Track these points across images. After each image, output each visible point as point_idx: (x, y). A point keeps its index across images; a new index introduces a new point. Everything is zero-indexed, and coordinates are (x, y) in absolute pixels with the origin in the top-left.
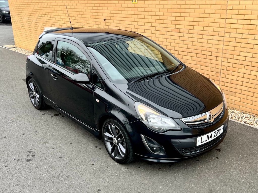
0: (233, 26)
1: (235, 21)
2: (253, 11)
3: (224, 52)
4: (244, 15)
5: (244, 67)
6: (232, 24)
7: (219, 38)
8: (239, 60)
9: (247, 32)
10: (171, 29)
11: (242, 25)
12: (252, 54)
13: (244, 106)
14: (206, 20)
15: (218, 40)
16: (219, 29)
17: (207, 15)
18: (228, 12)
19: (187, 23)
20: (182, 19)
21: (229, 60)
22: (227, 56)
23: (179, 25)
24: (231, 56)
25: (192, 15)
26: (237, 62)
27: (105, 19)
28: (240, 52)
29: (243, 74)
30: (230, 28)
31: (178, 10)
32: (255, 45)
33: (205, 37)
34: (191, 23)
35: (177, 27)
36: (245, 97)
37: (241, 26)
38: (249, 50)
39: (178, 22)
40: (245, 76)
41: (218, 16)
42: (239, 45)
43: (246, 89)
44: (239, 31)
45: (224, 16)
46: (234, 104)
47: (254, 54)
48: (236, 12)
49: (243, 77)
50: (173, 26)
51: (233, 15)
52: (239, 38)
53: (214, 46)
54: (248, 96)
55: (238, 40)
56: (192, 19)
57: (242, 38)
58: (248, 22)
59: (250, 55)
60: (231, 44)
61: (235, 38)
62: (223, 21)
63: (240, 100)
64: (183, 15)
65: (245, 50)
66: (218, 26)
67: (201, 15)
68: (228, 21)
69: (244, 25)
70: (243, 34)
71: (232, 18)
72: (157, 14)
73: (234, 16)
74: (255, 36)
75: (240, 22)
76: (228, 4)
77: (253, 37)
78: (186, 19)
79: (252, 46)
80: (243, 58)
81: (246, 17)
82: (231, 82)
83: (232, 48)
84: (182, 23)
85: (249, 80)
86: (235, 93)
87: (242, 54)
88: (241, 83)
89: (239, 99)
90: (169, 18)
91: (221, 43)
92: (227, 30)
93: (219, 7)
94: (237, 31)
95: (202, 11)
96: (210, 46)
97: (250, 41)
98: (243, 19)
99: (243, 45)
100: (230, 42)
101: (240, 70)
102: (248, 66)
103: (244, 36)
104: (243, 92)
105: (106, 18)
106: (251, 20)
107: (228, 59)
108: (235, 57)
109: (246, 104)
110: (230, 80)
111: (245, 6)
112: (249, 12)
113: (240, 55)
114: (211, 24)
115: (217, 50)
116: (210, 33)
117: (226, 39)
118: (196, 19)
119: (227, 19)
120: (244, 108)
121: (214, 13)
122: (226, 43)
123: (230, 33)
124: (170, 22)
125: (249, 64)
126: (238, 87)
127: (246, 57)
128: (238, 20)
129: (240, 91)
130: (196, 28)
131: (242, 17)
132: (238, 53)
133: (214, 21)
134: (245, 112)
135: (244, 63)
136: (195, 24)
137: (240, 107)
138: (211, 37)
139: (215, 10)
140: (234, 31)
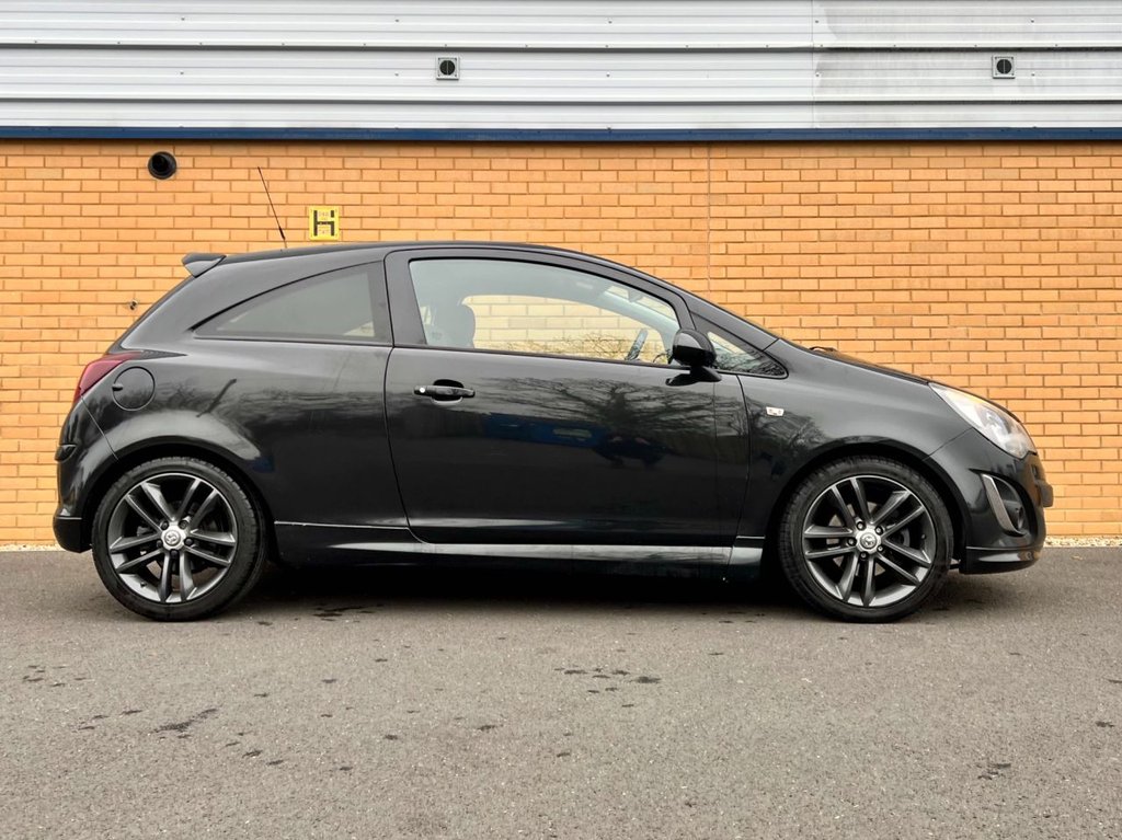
1: (739, 284)
4: (761, 268)
6: (729, 293)
9: (776, 309)
18: (714, 260)
27: (131, 300)
37: (757, 297)
45: (704, 273)
48: (740, 260)
51: (728, 268)
58: (776, 284)
68: (716, 284)
69: (765, 292)
70: (766, 317)
71: (728, 277)
73: (732, 272)
74: (801, 320)
75: (752, 284)
76: (710, 241)
81: (769, 272)
93: (685, 248)
94: (748, 309)
98: (761, 278)
106: (785, 280)
112: (776, 260)
119: (713, 280)
121: (670, 264)
128: (746, 280)
131: (757, 272)
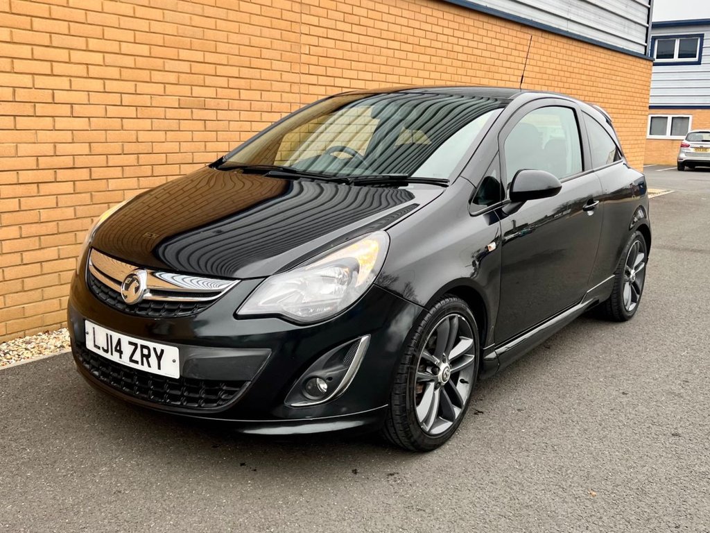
23: (202, 86)
39: (198, 79)
56: (234, 71)
78: (221, 71)
84: (209, 80)
90: (170, 65)
124: (172, 78)
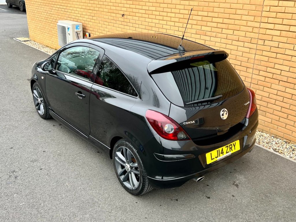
0: (268, 32)
1: (271, 26)
2: (294, 14)
3: (256, 62)
4: (282, 19)
5: (278, 82)
6: (267, 30)
7: (251, 46)
8: (272, 74)
9: (284, 40)
10: (196, 31)
11: (280, 31)
12: (289, 67)
13: (275, 129)
14: (237, 22)
15: (250, 48)
16: (252, 35)
17: (239, 17)
18: (264, 14)
19: (215, 25)
20: (209, 19)
21: (262, 73)
22: (259, 67)
23: (206, 26)
24: (264, 68)
25: (221, 15)
26: (270, 75)
27: (123, 14)
28: (275, 64)
29: (277, 91)
30: (265, 34)
31: (205, 8)
32: (293, 57)
33: (234, 43)
34: (220, 25)
35: (203, 28)
36: (277, 118)
37: (278, 33)
38: (286, 63)
39: (205, 23)
40: (279, 93)
41: (252, 18)
42: (274, 55)
43: (279, 108)
44: (275, 38)
45: (258, 19)
46: (264, 125)
47: (291, 68)
48: (274, 15)
49: (277, 95)
50: (199, 27)
51: (269, 18)
52: (274, 47)
53: (244, 54)
54: (281, 118)
55: (273, 49)
57: (278, 47)
58: (287, 28)
59: (287, 69)
60: (265, 53)
61: (270, 47)
62: (257, 25)
63: (271, 122)
64: (210, 14)
65: (281, 62)
66: (251, 31)
67: (232, 16)
68: (263, 25)
69: (282, 31)
70: (280, 43)
71: (268, 22)
72: (182, 11)
73: (270, 20)
74: (294, 46)
75: (277, 27)
76: (264, 5)
77: (291, 47)
79: (289, 58)
80: (279, 72)
81: (285, 22)
82: (262, 99)
83: (266, 59)
84: (209, 24)
85: (283, 98)
86: (265, 112)
87: (277, 66)
88: (273, 101)
89: (270, 120)
91: (254, 51)
92: (261, 36)
93: (253, 7)
94: (273, 38)
95: (233, 11)
96: (240, 54)
97: (288, 52)
98: (281, 24)
99: (279, 56)
100: (263, 51)
101: (273, 86)
102: (283, 82)
103: (281, 45)
104: (276, 113)
105: (125, 13)
106: (291, 26)
107: (260, 71)
108: (269, 70)
109: (278, 127)
110: (261, 96)
111: (284, 8)
112: (290, 16)
113: (274, 67)
114: (243, 28)
115: (248, 59)
116: (241, 39)
117: (259, 47)
118: (226, 21)
119: (262, 23)
120: (274, 131)
121: (247, 14)
122: (258, 52)
123: (264, 40)
124: (195, 22)
125: (285, 79)
126: (270, 105)
127: (281, 70)
128: (275, 25)
129: (271, 111)
130: (224, 31)
131: (279, 21)
132: (272, 65)
133: (247, 24)
134: (276, 135)
135: (279, 77)
136: (224, 26)
137: (270, 130)
138: (241, 44)
139: (249, 11)
140: (270, 38)
